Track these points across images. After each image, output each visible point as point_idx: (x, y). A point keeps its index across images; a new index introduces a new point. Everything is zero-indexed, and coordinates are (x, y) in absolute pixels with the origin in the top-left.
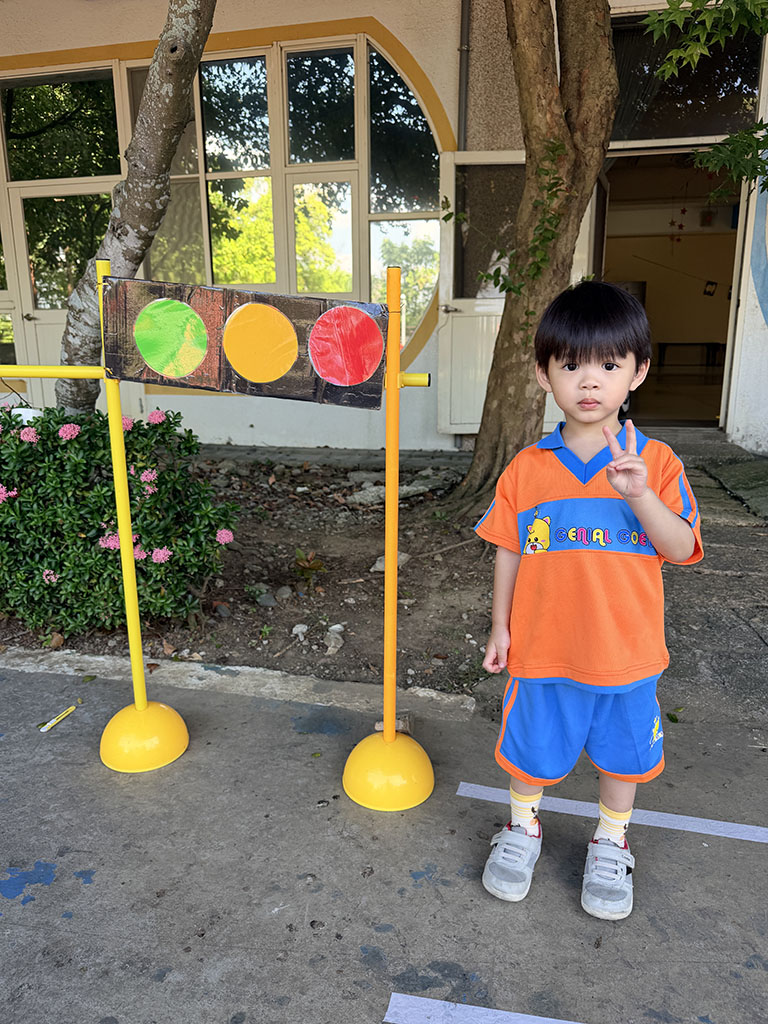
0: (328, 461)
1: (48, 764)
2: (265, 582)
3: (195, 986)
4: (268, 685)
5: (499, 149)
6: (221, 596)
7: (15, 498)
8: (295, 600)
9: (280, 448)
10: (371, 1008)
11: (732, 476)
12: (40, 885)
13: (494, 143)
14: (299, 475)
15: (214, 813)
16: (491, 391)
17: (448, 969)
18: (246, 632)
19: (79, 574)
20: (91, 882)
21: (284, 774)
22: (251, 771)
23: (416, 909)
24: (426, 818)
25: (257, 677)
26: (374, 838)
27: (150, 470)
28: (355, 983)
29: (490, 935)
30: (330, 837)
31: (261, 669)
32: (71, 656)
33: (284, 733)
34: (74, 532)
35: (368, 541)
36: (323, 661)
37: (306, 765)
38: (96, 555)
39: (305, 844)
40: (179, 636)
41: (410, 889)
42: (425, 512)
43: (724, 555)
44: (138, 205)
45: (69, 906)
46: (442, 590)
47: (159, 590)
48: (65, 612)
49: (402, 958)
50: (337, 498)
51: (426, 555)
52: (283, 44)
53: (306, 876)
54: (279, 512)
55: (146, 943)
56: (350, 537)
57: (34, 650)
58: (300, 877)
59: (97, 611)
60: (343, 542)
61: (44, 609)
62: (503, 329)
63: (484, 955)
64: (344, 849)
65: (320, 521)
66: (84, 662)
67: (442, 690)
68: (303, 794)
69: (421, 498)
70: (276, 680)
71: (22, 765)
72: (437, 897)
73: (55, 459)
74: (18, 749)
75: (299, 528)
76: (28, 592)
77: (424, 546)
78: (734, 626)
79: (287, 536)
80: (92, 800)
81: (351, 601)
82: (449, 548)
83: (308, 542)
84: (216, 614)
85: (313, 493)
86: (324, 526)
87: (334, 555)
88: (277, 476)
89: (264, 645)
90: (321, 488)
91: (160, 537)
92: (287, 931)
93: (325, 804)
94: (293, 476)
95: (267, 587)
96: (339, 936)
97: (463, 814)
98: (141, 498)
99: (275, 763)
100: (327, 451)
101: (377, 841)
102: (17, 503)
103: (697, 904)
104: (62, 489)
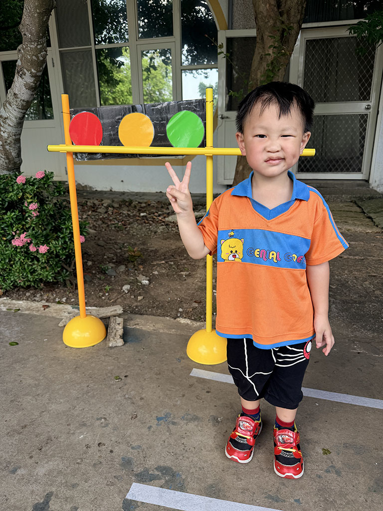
0: (160, 200)
2: (114, 263)
3: (31, 476)
6: (89, 270)
8: (127, 272)
9: (137, 193)
10: (120, 491)
11: (369, 206)
13: (247, 25)
14: (145, 207)
15: (61, 384)
17: (165, 470)
18: (97, 289)
19: (4, 259)
21: (102, 364)
22: (85, 362)
23: (155, 437)
24: (171, 388)
27: (34, 203)
28: (115, 477)
29: (192, 452)
30: (119, 397)
32: (6, 301)
34: (0, 237)
35: (172, 241)
36: (136, 304)
37: (114, 359)
38: (11, 249)
39: (104, 401)
40: (62, 291)
41: (154, 426)
43: (356, 247)
44: (29, 57)
47: (46, 267)
48: (1, 278)
49: (142, 464)
50: (160, 219)
53: (101, 418)
54: (129, 226)
55: (11, 453)
56: (163, 239)
58: (98, 419)
59: (15, 278)
60: (159, 242)
63: (186, 463)
64: (124, 404)
66: (12, 304)
67: (195, 320)
68: (109, 374)
72: (168, 431)
75: (137, 234)
78: (355, 286)
79: (130, 239)
81: (156, 273)
83: (141, 242)
85: (148, 216)
86: (151, 233)
87: (152, 249)
88: (132, 207)
89: (106, 296)
90: (154, 213)
91: (43, 239)
92: (85, 448)
93: (120, 380)
94: (141, 207)
95: (113, 265)
96: (111, 451)
97: (191, 386)
98: (31, 218)
99: (98, 358)
100: (161, 194)
101: (143, 400)
103: (306, 437)
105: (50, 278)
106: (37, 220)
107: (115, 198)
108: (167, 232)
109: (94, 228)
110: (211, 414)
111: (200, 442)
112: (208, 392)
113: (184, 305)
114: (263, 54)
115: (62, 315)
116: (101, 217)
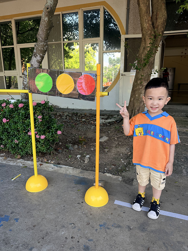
0: (91, 113)
1: (12, 189)
2: (72, 144)
4: (69, 171)
5: (136, 34)
6: (60, 147)
7: (8, 122)
8: (78, 149)
9: (80, 109)
12: (5, 221)
14: (84, 116)
15: (51, 205)
16: (132, 95)
18: (65, 157)
19: (23, 141)
20: (17, 221)
21: (70, 195)
22: (62, 194)
23: (99, 235)
24: (105, 209)
25: (66, 169)
26: (91, 214)
27: (40, 116)
29: (119, 244)
30: (80, 213)
31: (68, 166)
32: (22, 161)
33: (71, 184)
34: (22, 130)
36: (83, 165)
37: (76, 193)
38: (27, 136)
39: (73, 215)
40: (48, 157)
41: (99, 229)
42: (114, 126)
44: (40, 49)
45: (11, 228)
46: (116, 147)
47: (43, 146)
48: (21, 150)
49: (94, 249)
50: (92, 122)
51: (113, 138)
53: (72, 224)
54: (77, 125)
55: (29, 240)
57: (13, 159)
58: (70, 224)
59: (28, 150)
60: (92, 134)
61: (16, 149)
62: (135, 80)
63: (116, 250)
64: (83, 217)
65: (87, 128)
66: (25, 163)
67: (113, 174)
68: (74, 201)
69: (113, 123)
70: (71, 169)
71: (6, 189)
72: (106, 232)
73: (18, 112)
74: (6, 185)
75: (82, 130)
76: (11, 145)
77: (113, 135)
79: (78, 132)
80: (21, 199)
81: (92, 149)
82: (119, 136)
83: (83, 133)
84: (58, 152)
85: (86, 121)
87: (90, 137)
88: (78, 116)
89: (69, 160)
90: (89, 120)
91: (43, 132)
92: (65, 239)
93: (79, 204)
94: (82, 116)
95: (72, 145)
96: (78, 242)
97: (115, 209)
98: (38, 122)
99: (68, 192)
100: (91, 110)
101: (92, 215)
102: (9, 123)
103: (177, 240)
104: (19, 120)
105: (45, 151)
106: (41, 123)
107: (70, 111)
110: (127, 224)
111: (122, 239)
112: (124, 213)
113: (107, 166)
114: (145, 46)
115: (49, 169)
116: (64, 121)
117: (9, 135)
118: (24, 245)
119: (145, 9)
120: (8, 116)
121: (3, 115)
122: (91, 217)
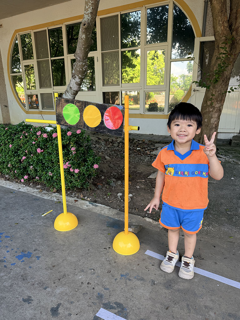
0: (151, 139)
1: (41, 225)
2: (115, 178)
3: (53, 293)
4: (104, 211)
6: (101, 182)
7: (43, 152)
8: (121, 185)
9: (138, 134)
10: (94, 311)
12: (27, 258)
14: (141, 143)
15: (75, 246)
17: (119, 305)
18: (104, 194)
19: (58, 174)
20: (39, 259)
21: (98, 238)
22: (90, 236)
23: (118, 285)
24: (132, 259)
25: (102, 208)
26: (115, 262)
27: (74, 147)
28: (92, 302)
29: (136, 298)
30: (103, 259)
31: (104, 205)
32: (57, 195)
33: (103, 226)
34: (56, 162)
36: (123, 205)
37: (105, 237)
39: (95, 260)
40: (86, 193)
41: (119, 279)
44: (78, 69)
45: (31, 265)
47: (77, 180)
48: (55, 183)
49: (108, 299)
50: (148, 152)
52: (146, 6)
53: (92, 269)
55: (45, 279)
56: (147, 166)
57: (49, 192)
58: (90, 269)
60: (144, 167)
61: (51, 182)
62: (204, 100)
63: (131, 304)
64: (105, 263)
66: (60, 197)
68: (101, 245)
70: (107, 209)
71: (34, 224)
72: (125, 283)
74: (35, 220)
75: (133, 162)
80: (47, 237)
81: (138, 187)
83: (133, 166)
84: (98, 187)
85: (141, 150)
86: (140, 161)
87: (139, 172)
88: (133, 144)
89: (108, 198)
90: (145, 148)
91: (77, 166)
92: (81, 284)
93: (106, 249)
94: (139, 144)
95: (115, 180)
96: (94, 288)
97: (144, 260)
98: (72, 154)
99: (97, 234)
100: (152, 136)
102: (43, 154)
103: (205, 304)
104: (53, 151)
105: (79, 186)
106: (75, 155)
108: (150, 161)
109: (110, 156)
110: (152, 279)
112: (153, 265)
115: (84, 207)
116: (114, 149)
117: (44, 167)
118: (40, 283)
119: (218, 7)
120: (43, 146)
121: (38, 145)
122: (114, 265)
